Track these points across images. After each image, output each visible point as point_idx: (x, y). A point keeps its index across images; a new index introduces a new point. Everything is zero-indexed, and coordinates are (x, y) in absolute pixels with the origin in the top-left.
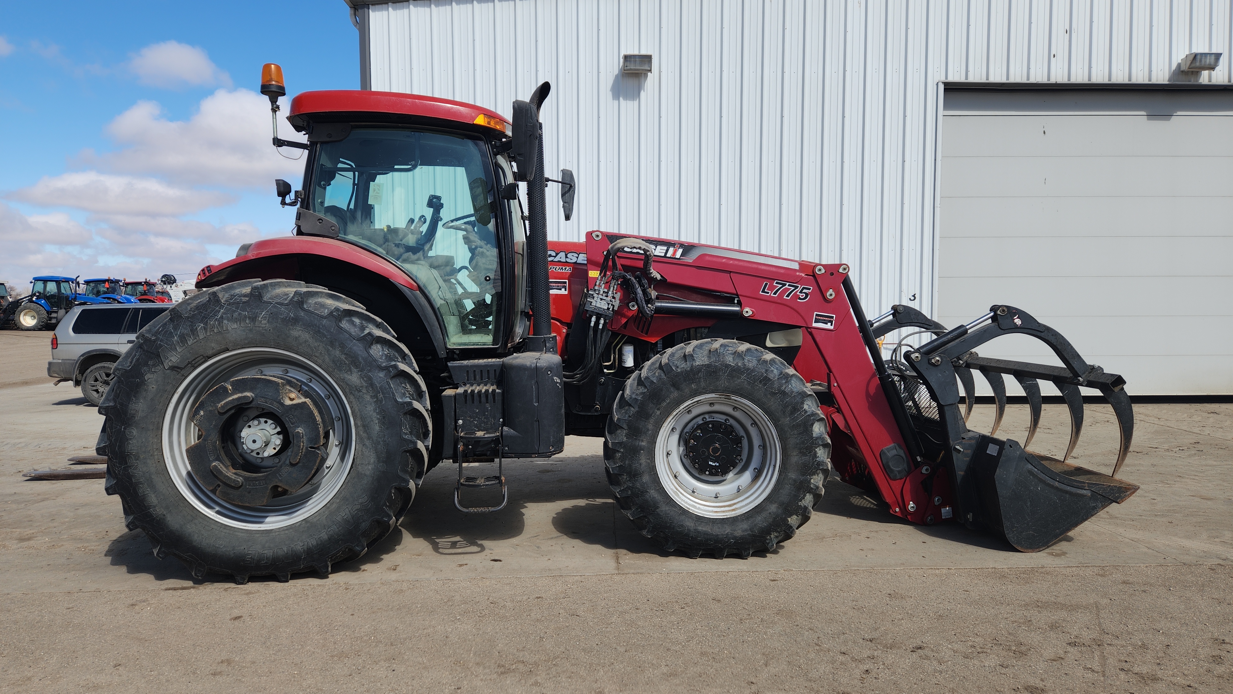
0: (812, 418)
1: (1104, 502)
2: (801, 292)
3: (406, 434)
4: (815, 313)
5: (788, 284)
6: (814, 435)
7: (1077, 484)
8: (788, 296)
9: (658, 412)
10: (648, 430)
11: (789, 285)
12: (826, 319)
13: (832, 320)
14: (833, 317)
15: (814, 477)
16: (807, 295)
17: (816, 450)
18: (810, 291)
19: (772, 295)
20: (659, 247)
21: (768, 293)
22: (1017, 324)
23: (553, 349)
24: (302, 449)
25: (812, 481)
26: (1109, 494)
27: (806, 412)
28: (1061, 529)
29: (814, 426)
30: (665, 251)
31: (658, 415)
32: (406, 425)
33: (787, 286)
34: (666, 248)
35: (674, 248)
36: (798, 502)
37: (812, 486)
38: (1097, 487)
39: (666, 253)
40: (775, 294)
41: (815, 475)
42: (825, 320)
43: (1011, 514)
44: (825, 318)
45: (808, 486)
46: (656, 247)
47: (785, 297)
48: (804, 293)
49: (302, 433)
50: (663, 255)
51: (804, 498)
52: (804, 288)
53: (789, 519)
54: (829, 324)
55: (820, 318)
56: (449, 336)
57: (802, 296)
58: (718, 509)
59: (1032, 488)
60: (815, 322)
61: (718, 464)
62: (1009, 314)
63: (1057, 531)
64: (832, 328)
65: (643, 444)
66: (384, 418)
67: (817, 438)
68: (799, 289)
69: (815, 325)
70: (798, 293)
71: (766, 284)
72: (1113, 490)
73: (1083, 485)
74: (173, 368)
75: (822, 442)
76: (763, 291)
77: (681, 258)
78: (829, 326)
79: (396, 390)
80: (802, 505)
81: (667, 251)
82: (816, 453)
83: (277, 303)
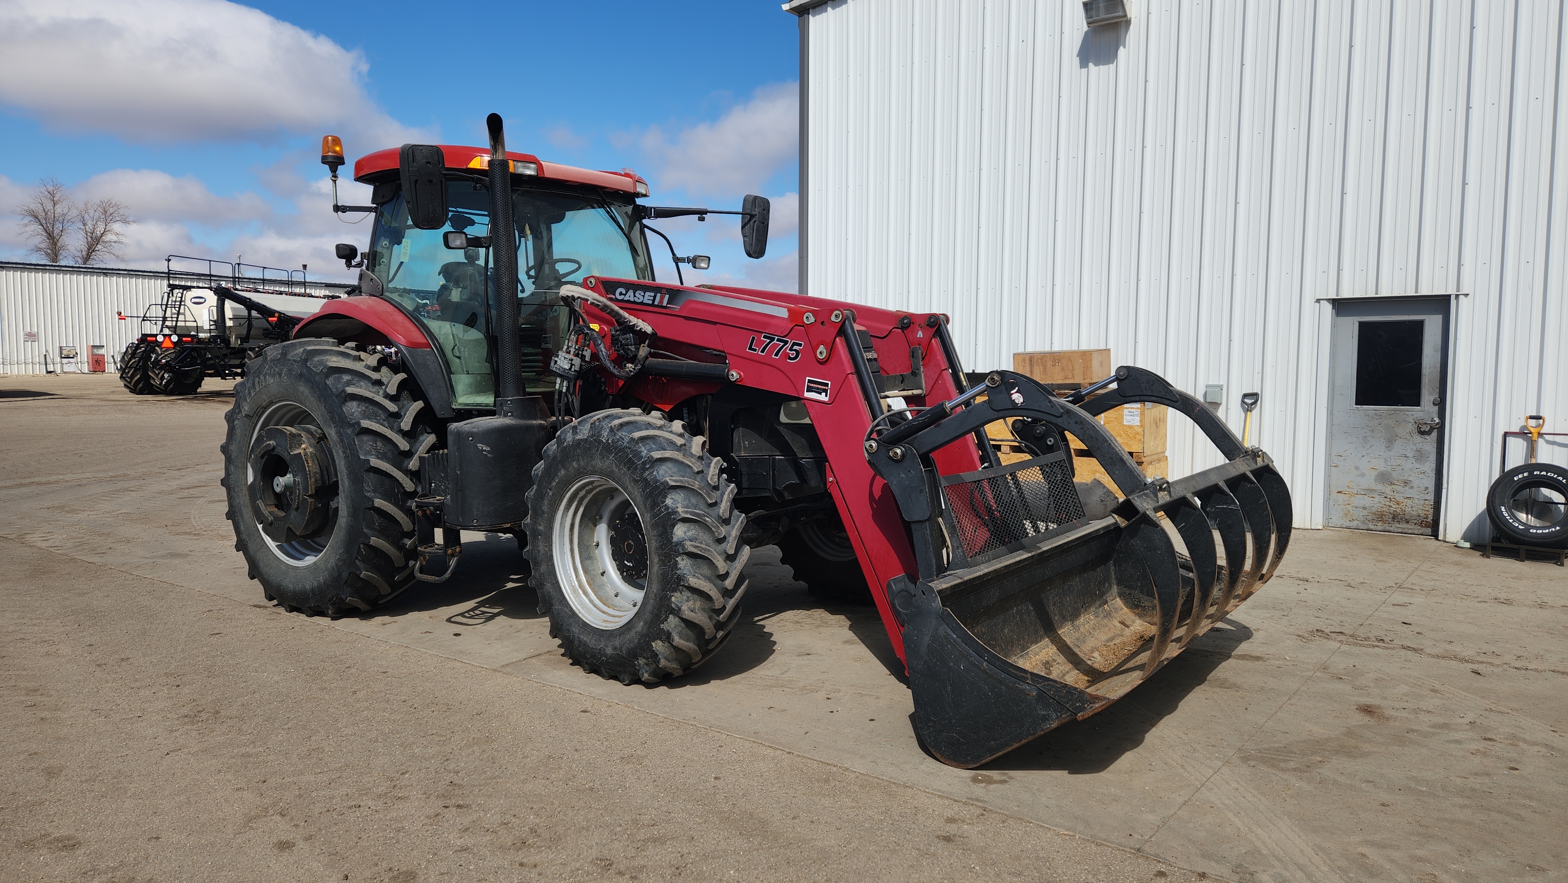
0: (673, 517)
1: (1060, 712)
2: (791, 350)
3: (368, 491)
4: (807, 378)
5: (776, 338)
6: (675, 540)
7: (1015, 672)
8: (776, 355)
9: (551, 493)
10: (544, 513)
11: (778, 340)
12: (820, 387)
13: (827, 388)
14: (828, 384)
15: (676, 594)
16: (797, 352)
17: (677, 559)
18: (801, 348)
19: (759, 353)
20: (647, 294)
21: (755, 350)
22: (1017, 401)
23: (512, 414)
24: (299, 496)
25: (673, 599)
26: (1066, 700)
27: (668, 508)
28: (998, 742)
29: (676, 528)
30: (652, 298)
31: (550, 496)
32: (368, 483)
33: (775, 341)
34: (653, 294)
35: (661, 293)
36: (660, 624)
37: (673, 606)
38: (1046, 683)
39: (654, 300)
40: (763, 351)
41: (676, 592)
42: (818, 388)
43: (926, 700)
44: (818, 386)
45: (669, 606)
46: (645, 293)
47: (773, 356)
48: (795, 350)
49: (298, 481)
50: (651, 302)
51: (667, 621)
52: (794, 344)
53: (653, 644)
54: (824, 394)
55: (812, 385)
56: (457, 397)
57: (793, 354)
58: (610, 618)
59: (951, 664)
60: (807, 392)
61: (631, 565)
62: (1003, 386)
63: (992, 742)
64: (826, 399)
65: (541, 528)
66: (350, 473)
67: (677, 544)
68: (789, 345)
69: (807, 395)
70: (788, 351)
71: (753, 338)
72: (1072, 694)
73: (1024, 675)
74: (247, 416)
75: (683, 550)
76: (750, 348)
77: (668, 306)
78: (823, 397)
79: (360, 447)
80: (665, 628)
81: (655, 297)
82: (676, 563)
83: (293, 360)
